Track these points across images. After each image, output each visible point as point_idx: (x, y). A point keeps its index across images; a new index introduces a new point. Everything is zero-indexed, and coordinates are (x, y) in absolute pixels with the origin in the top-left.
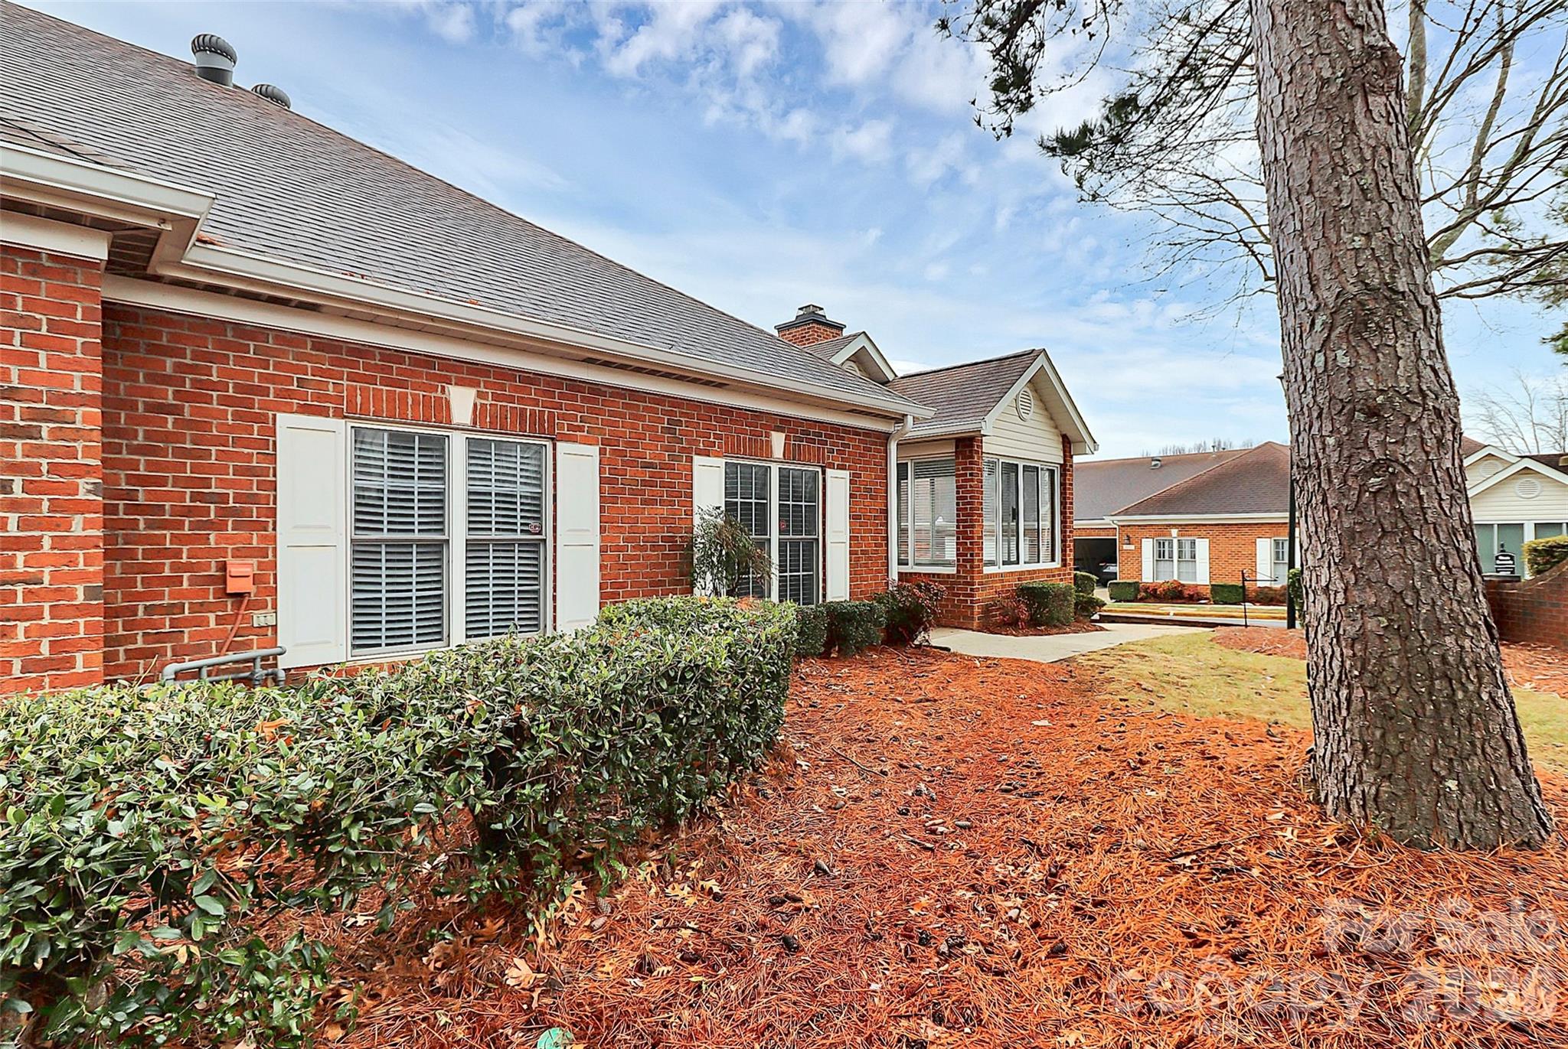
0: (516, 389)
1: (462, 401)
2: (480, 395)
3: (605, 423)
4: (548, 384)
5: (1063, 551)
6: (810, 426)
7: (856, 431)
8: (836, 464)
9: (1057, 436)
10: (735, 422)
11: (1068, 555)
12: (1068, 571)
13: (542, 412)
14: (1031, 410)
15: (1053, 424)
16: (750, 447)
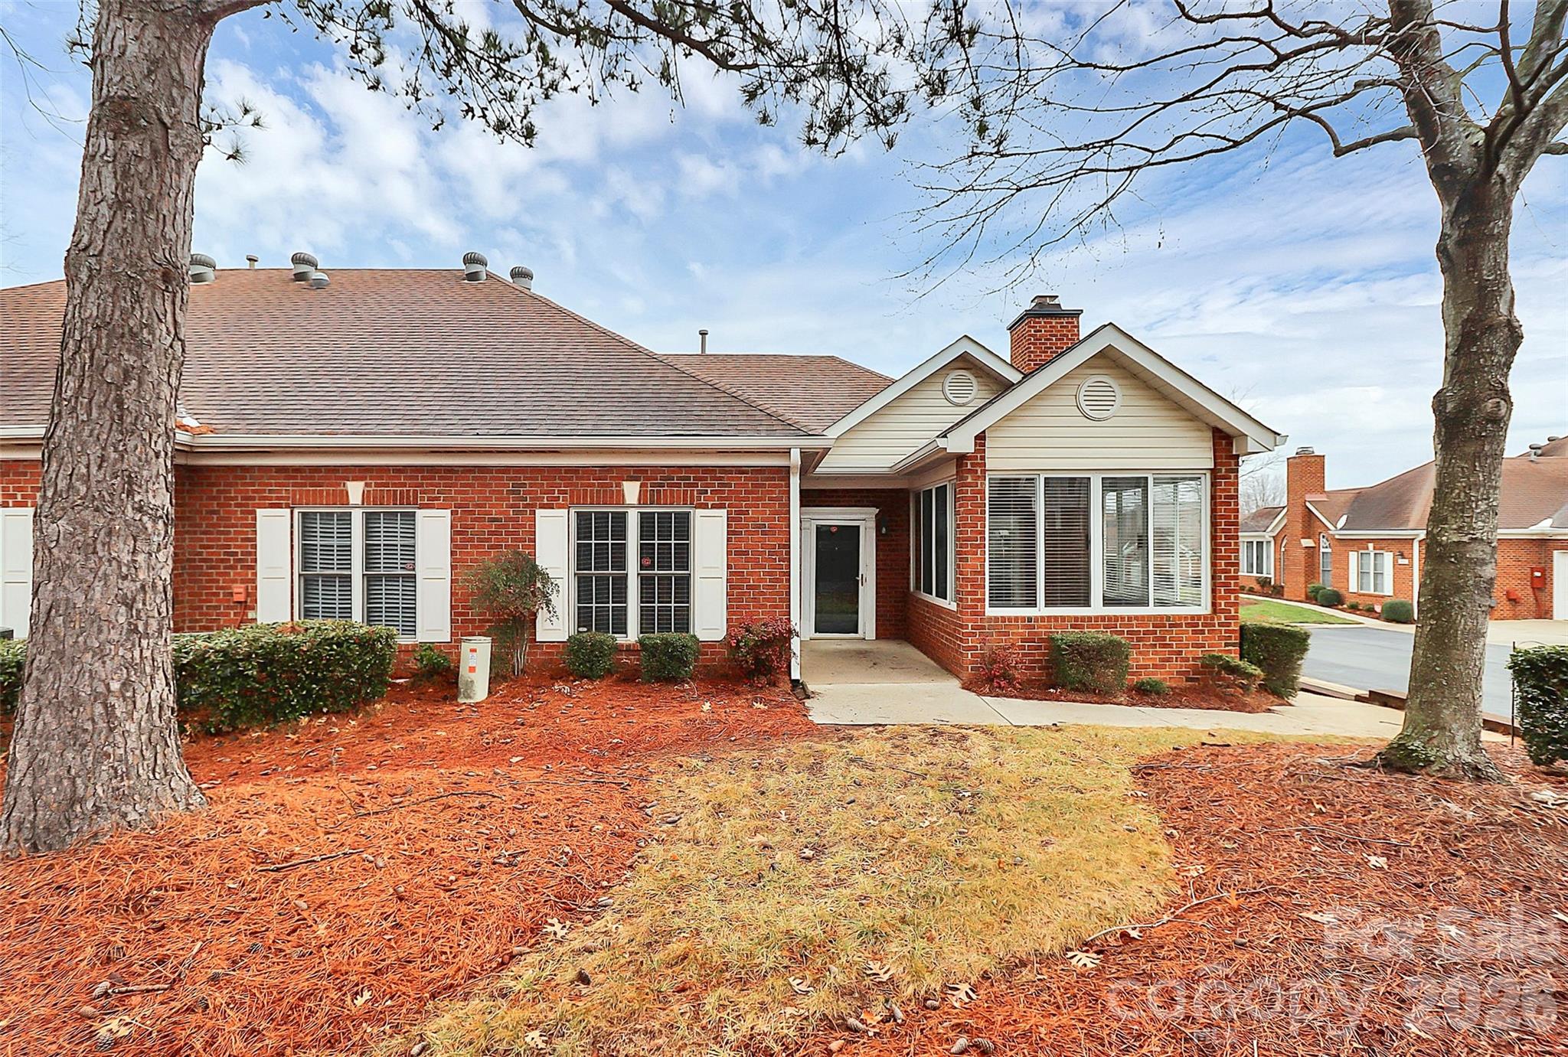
0: (392, 478)
1: (355, 490)
2: (367, 485)
3: (457, 492)
5: (1214, 591)
6: (674, 472)
7: (740, 470)
8: (710, 503)
9: (1199, 430)
10: (582, 478)
11: (1222, 598)
12: (1223, 620)
13: (408, 491)
14: (1117, 404)
15: (1184, 415)
16: (598, 497)
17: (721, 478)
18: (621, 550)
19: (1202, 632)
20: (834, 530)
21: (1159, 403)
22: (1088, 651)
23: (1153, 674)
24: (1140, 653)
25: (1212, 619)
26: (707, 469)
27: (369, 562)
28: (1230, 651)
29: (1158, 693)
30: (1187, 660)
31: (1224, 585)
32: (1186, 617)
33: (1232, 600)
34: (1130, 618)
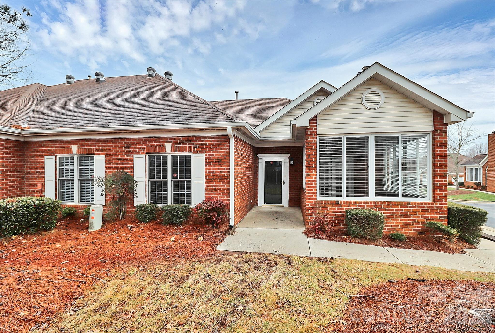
0: (86, 144)
2: (78, 147)
3: (107, 149)
4: (92, 141)
5: (434, 191)
6: (184, 139)
7: (210, 137)
8: (198, 151)
9: (426, 112)
10: (150, 142)
11: (438, 194)
12: (438, 205)
13: (91, 148)
14: (382, 102)
15: (418, 105)
16: (156, 150)
17: (202, 141)
18: (165, 171)
19: (427, 210)
20: (272, 163)
21: (405, 100)
22: (361, 219)
23: (400, 230)
24: (394, 220)
25: (433, 204)
26: (198, 138)
27: (80, 175)
28: (442, 221)
29: (400, 240)
30: (419, 224)
31: (439, 188)
32: (418, 203)
33: (444, 195)
34: (388, 203)
